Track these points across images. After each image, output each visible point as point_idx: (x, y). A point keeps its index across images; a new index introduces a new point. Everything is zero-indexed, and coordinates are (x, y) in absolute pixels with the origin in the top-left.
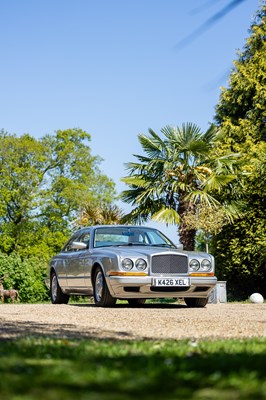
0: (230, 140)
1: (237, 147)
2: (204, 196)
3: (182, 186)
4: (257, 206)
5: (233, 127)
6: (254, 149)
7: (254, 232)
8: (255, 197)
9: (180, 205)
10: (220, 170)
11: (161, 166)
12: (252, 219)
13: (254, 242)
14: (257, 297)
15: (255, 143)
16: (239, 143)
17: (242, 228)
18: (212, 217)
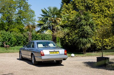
0: (65, 9)
1: (67, 11)
2: (59, 27)
3: (53, 24)
4: (72, 27)
5: (66, 6)
6: (72, 12)
7: (72, 34)
9: (52, 28)
10: (63, 19)
13: (72, 37)
14: (73, 55)
15: (72, 10)
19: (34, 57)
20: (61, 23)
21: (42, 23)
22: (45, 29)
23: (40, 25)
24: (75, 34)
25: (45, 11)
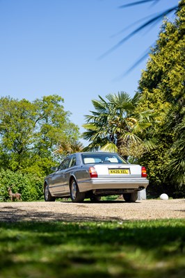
0: (148, 101)
1: (152, 105)
2: (132, 136)
3: (119, 130)
4: (164, 141)
5: (149, 94)
6: (162, 107)
7: (162, 157)
8: (163, 136)
9: (118, 141)
10: (141, 120)
11: (106, 118)
12: (161, 149)
13: (163, 163)
14: (164, 196)
15: (163, 103)
16: (153, 103)
17: (155, 155)
18: (137, 148)
19: (76, 184)
20: (136, 128)
21: (94, 128)
22: (101, 142)
23: (90, 134)
24: (170, 157)
25: (101, 103)
